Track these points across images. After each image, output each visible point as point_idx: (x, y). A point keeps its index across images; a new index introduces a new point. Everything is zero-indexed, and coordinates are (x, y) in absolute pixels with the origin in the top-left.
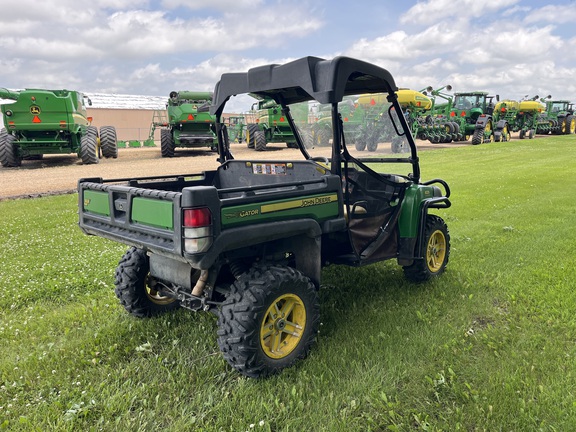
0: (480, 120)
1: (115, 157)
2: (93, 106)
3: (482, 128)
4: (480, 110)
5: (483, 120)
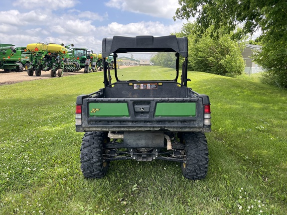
0: (86, 61)
3: (88, 66)
4: (85, 57)
5: (88, 61)
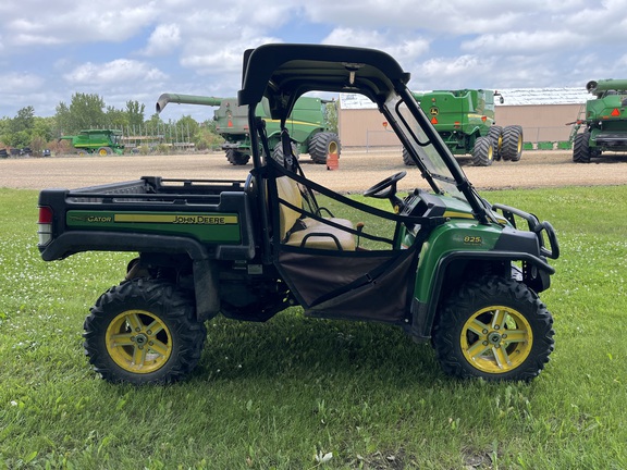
1: (514, 160)
2: (505, 104)
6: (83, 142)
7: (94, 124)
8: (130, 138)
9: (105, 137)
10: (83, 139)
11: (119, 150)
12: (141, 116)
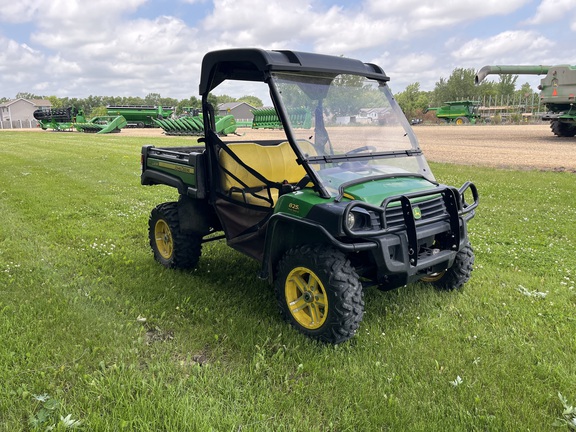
6: (445, 113)
7: (465, 97)
8: (491, 108)
9: (463, 107)
10: (445, 110)
11: (474, 120)
12: (513, 86)
